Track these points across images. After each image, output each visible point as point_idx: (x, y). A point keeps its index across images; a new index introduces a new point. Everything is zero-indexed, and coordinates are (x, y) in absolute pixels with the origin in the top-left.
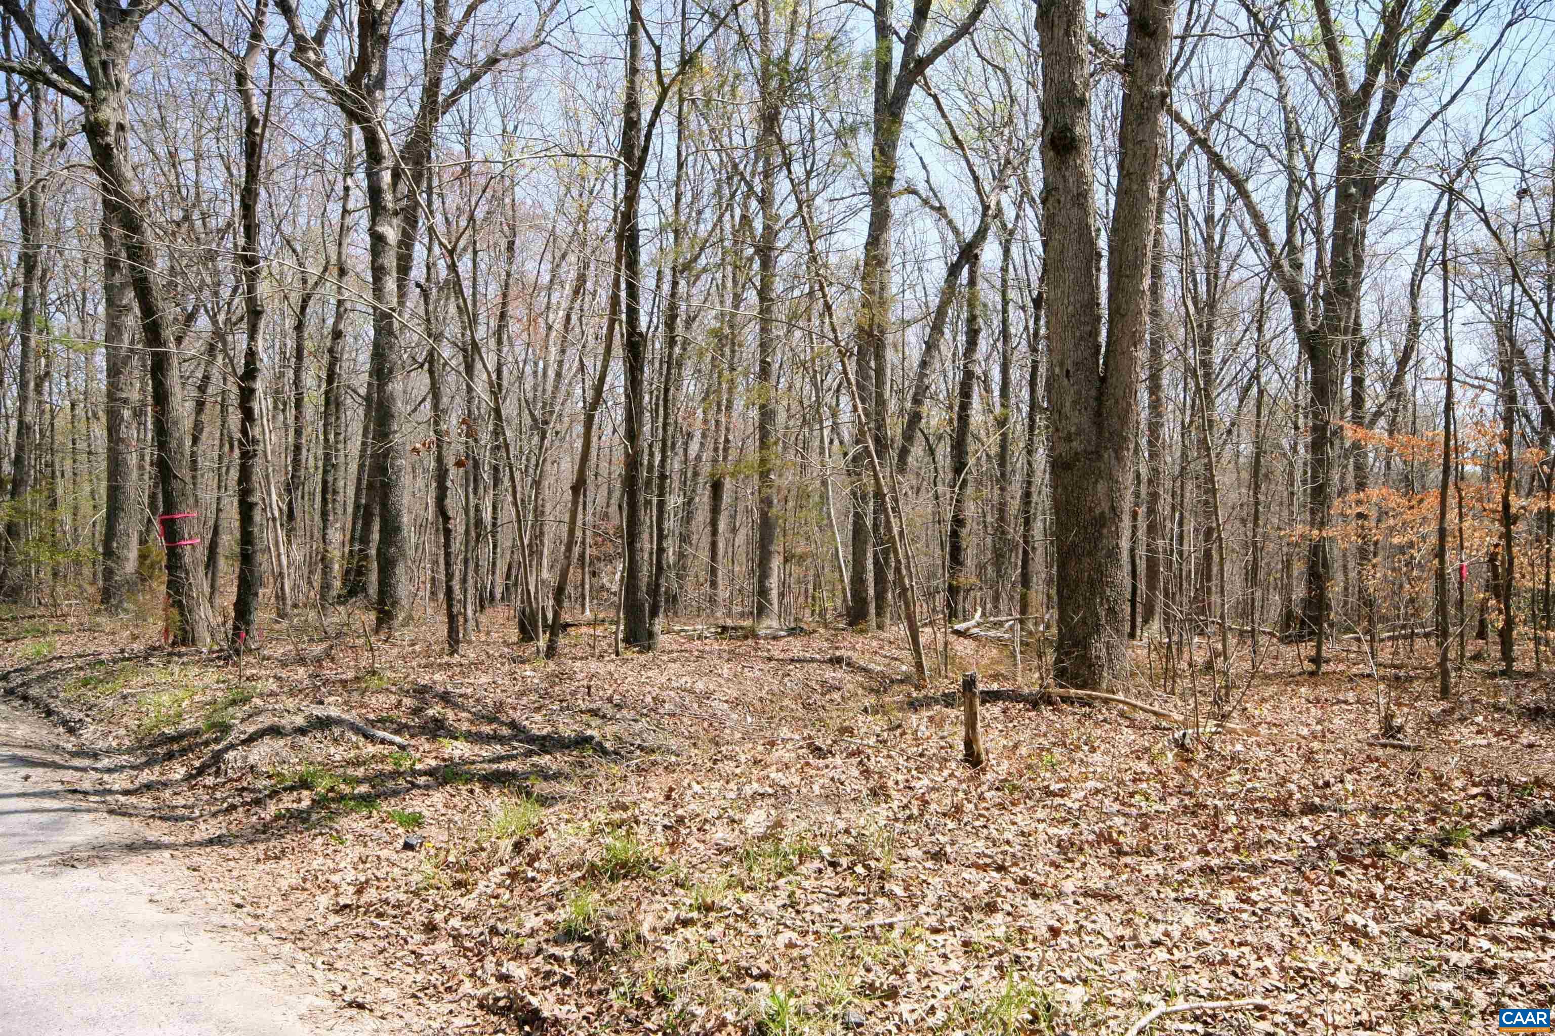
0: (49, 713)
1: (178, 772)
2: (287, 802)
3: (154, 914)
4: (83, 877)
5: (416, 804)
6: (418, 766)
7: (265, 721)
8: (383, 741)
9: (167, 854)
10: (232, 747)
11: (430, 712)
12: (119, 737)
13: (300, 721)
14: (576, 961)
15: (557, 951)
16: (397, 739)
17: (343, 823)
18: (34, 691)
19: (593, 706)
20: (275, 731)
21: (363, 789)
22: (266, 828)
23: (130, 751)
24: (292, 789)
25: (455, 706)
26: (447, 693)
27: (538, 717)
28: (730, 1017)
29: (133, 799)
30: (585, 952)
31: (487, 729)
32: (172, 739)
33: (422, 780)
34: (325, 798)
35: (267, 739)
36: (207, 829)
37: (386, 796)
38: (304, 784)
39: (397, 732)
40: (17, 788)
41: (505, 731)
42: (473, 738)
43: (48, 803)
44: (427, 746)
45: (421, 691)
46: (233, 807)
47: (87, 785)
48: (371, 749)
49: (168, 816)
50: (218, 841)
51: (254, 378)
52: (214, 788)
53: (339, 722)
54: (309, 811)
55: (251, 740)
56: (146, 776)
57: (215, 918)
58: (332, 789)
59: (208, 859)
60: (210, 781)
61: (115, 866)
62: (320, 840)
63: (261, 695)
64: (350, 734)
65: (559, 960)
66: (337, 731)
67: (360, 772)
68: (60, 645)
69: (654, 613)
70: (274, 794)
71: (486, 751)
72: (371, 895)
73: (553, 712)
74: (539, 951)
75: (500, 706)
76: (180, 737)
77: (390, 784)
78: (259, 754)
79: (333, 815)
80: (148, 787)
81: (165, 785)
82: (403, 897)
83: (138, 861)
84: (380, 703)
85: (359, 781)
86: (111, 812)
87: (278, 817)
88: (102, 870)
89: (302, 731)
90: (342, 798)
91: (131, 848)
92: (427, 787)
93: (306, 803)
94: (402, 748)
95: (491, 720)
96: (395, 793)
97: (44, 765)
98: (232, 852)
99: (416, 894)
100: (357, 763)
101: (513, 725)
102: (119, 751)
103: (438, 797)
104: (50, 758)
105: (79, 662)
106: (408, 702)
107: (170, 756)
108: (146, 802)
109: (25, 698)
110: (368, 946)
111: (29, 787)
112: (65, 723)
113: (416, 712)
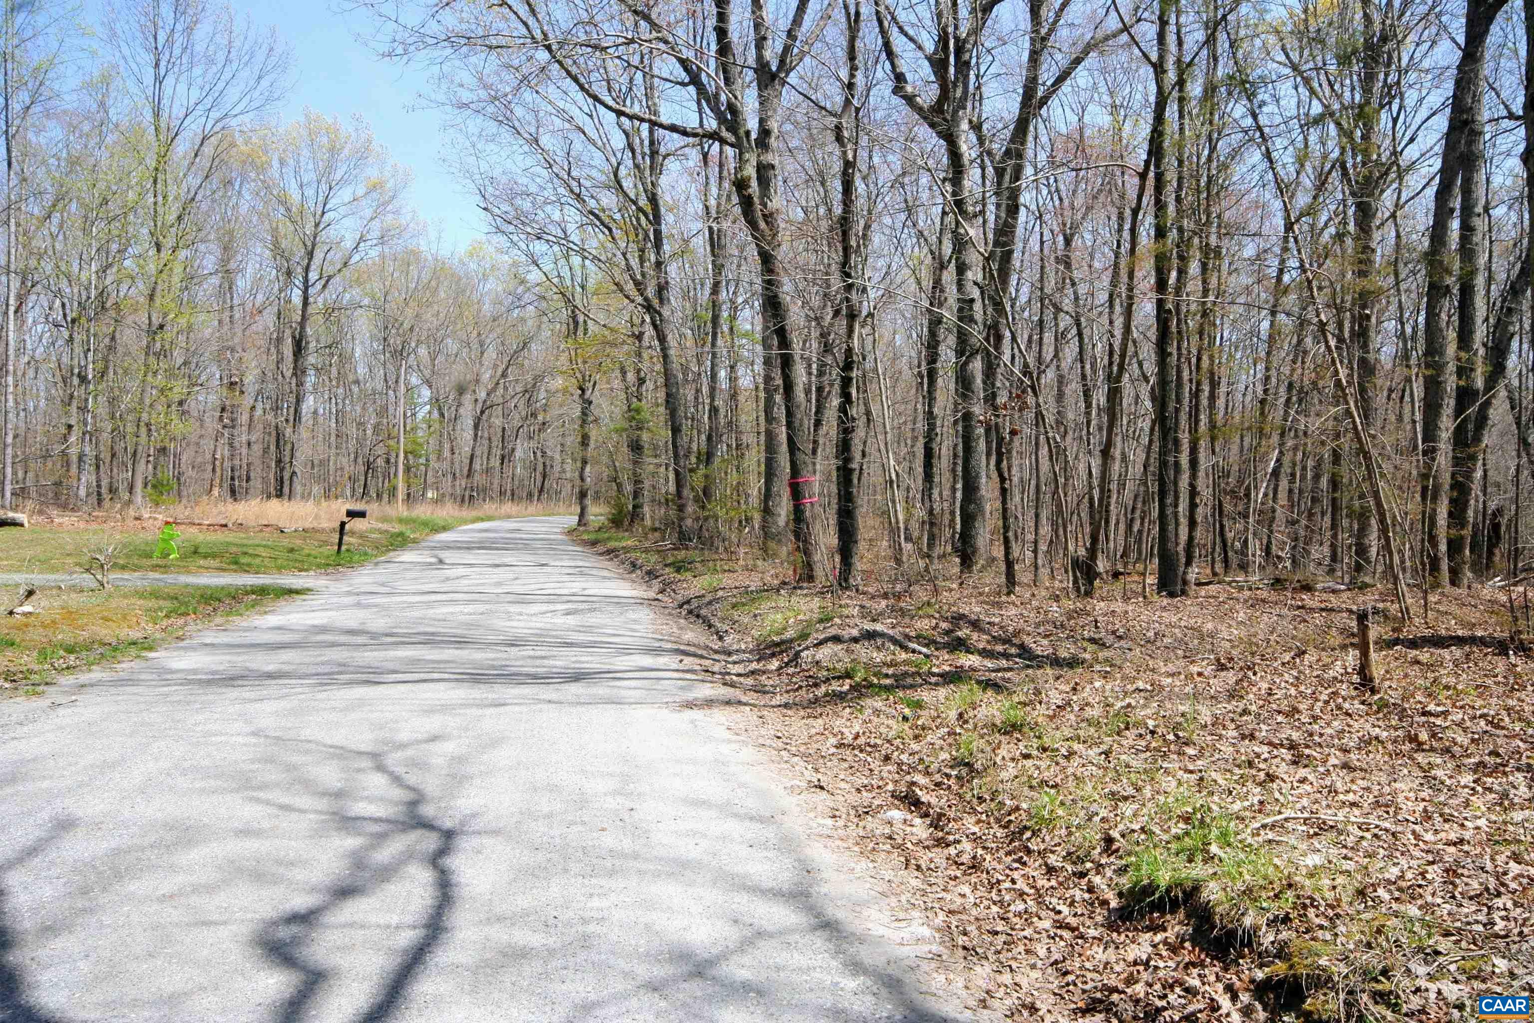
0: (710, 626)
1: (774, 664)
2: (835, 686)
3: (728, 735)
4: (696, 714)
5: (925, 695)
6: (935, 670)
7: (832, 631)
8: (914, 651)
9: (748, 708)
10: (807, 648)
11: (959, 634)
12: (748, 643)
13: (855, 632)
14: (959, 778)
15: (948, 771)
16: (924, 650)
17: (869, 702)
18: (703, 612)
19: (1097, 636)
20: (836, 639)
21: (888, 682)
22: (817, 700)
23: (751, 652)
24: (839, 678)
25: (981, 630)
26: (978, 620)
27: (1045, 642)
28: (1024, 806)
29: (742, 679)
30: (964, 771)
31: (1000, 648)
32: (777, 644)
33: (933, 680)
34: (858, 684)
35: (830, 644)
36: (778, 700)
37: (904, 687)
38: (848, 675)
39: (927, 646)
40: (675, 666)
41: (1013, 651)
42: (985, 653)
43: (688, 676)
44: (946, 657)
45: (958, 619)
46: (801, 687)
47: (716, 669)
48: (904, 656)
49: (760, 690)
50: (786, 706)
51: (851, 369)
52: (793, 675)
53: (882, 635)
54: (846, 693)
55: (821, 643)
56: (754, 666)
57: (761, 741)
58: (865, 680)
59: (772, 716)
60: (791, 670)
61: (716, 710)
62: (848, 710)
63: (841, 617)
64: (887, 644)
65: (948, 776)
66: (879, 642)
67: (890, 671)
68: (727, 580)
69: (1188, 563)
70: (827, 680)
71: (989, 664)
72: (861, 741)
73: (1060, 639)
74: (939, 771)
75: (1016, 633)
76: (783, 642)
77: (909, 681)
78: (825, 653)
79: (861, 696)
80: (753, 672)
81: (764, 672)
82: (879, 742)
83: (729, 710)
84: (923, 625)
85: (887, 676)
86: (725, 684)
87: (826, 694)
88: (708, 712)
89: (855, 640)
90: (871, 685)
91: (728, 703)
92: (937, 684)
93: (846, 688)
94: (927, 656)
95: (1006, 641)
96: (911, 687)
97: (695, 655)
98: (789, 712)
99: (888, 741)
100: (893, 664)
101: (1022, 646)
102: (744, 652)
103: (942, 692)
104: (700, 652)
105: (735, 591)
106: (944, 625)
107: (773, 655)
108: (750, 681)
109: (698, 616)
110: (846, 765)
111: (681, 667)
112: (717, 633)
113: (948, 632)
